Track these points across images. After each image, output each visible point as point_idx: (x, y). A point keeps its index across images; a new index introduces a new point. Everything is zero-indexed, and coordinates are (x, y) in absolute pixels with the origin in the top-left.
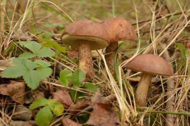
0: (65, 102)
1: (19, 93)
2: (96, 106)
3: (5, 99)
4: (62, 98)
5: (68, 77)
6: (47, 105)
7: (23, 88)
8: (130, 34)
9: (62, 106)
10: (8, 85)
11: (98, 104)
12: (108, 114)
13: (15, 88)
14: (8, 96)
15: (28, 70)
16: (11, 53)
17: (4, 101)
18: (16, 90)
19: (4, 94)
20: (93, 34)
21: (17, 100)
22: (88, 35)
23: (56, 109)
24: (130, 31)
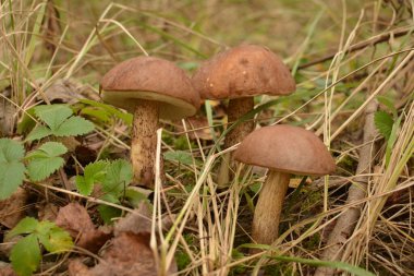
0: (76, 226)
1: (11, 208)
2: (124, 237)
4: (69, 220)
6: (35, 231)
7: (20, 198)
8: (265, 81)
9: (67, 234)
11: (130, 234)
18: (6, 201)
21: (4, 220)
23: (52, 241)
24: (268, 75)
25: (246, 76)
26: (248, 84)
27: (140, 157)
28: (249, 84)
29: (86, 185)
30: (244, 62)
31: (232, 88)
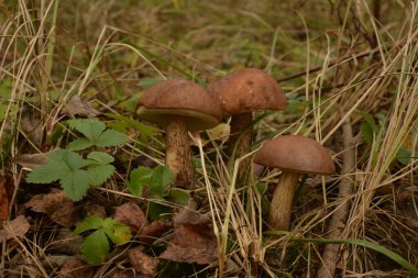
0: (134, 222)
1: (63, 209)
2: (182, 228)
3: (40, 219)
4: (128, 217)
5: (143, 181)
6: (101, 227)
8: (268, 98)
9: (127, 229)
10: (45, 196)
11: (185, 225)
12: (203, 243)
13: (57, 200)
14: (46, 215)
15: (72, 170)
16: (60, 140)
17: (38, 223)
18: (59, 203)
19: (38, 211)
20: (183, 104)
21: (59, 220)
22: (174, 106)
23: (116, 234)
24: (269, 93)
25: (253, 95)
26: (254, 101)
27: (175, 163)
28: (256, 101)
29: (135, 187)
30: (250, 83)
31: (242, 104)
